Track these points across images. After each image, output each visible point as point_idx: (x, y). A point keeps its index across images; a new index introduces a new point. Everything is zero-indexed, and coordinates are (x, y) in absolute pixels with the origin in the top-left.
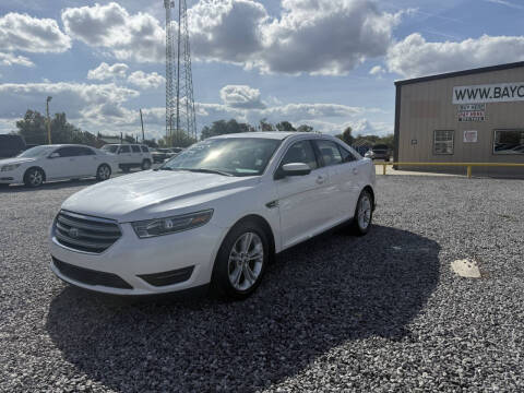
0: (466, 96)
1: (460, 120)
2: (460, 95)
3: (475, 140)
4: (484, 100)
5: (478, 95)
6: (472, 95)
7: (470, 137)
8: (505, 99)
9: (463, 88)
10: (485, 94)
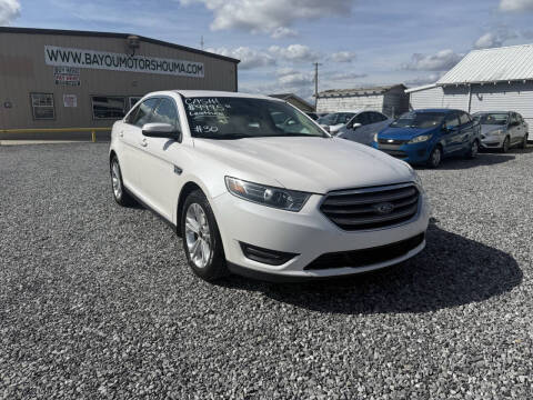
0: (59, 57)
1: (57, 82)
2: (53, 56)
3: (75, 105)
4: (77, 65)
5: (71, 59)
6: (65, 57)
7: (69, 101)
8: (95, 66)
9: (55, 49)
10: (77, 58)
